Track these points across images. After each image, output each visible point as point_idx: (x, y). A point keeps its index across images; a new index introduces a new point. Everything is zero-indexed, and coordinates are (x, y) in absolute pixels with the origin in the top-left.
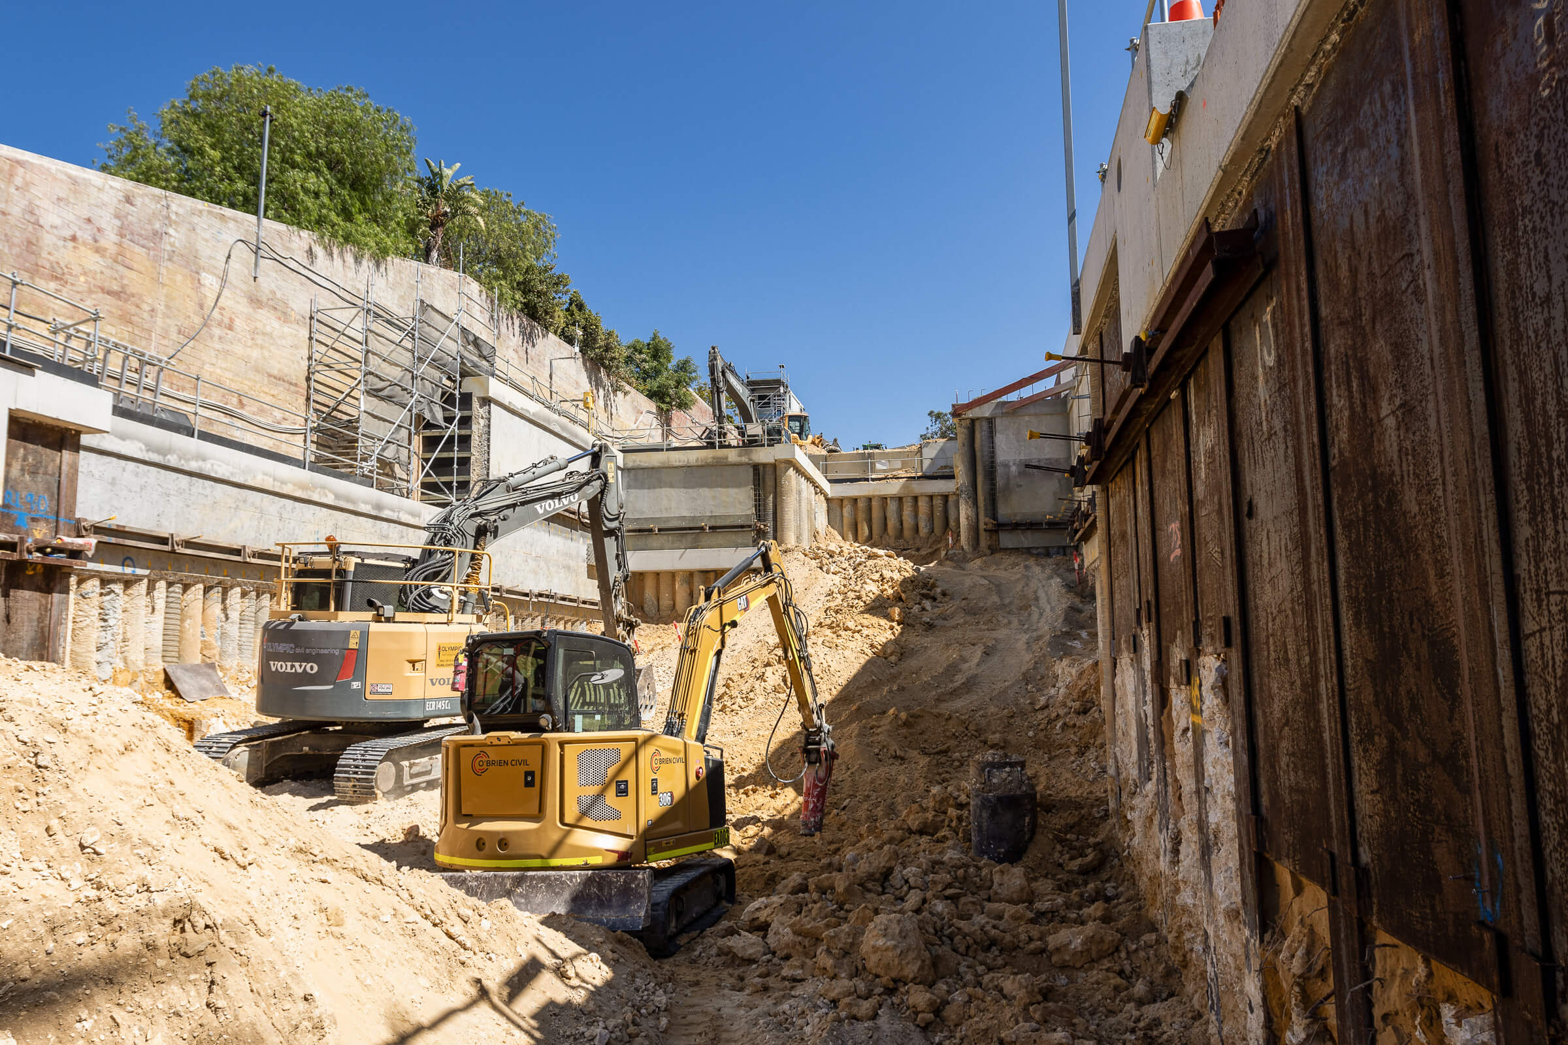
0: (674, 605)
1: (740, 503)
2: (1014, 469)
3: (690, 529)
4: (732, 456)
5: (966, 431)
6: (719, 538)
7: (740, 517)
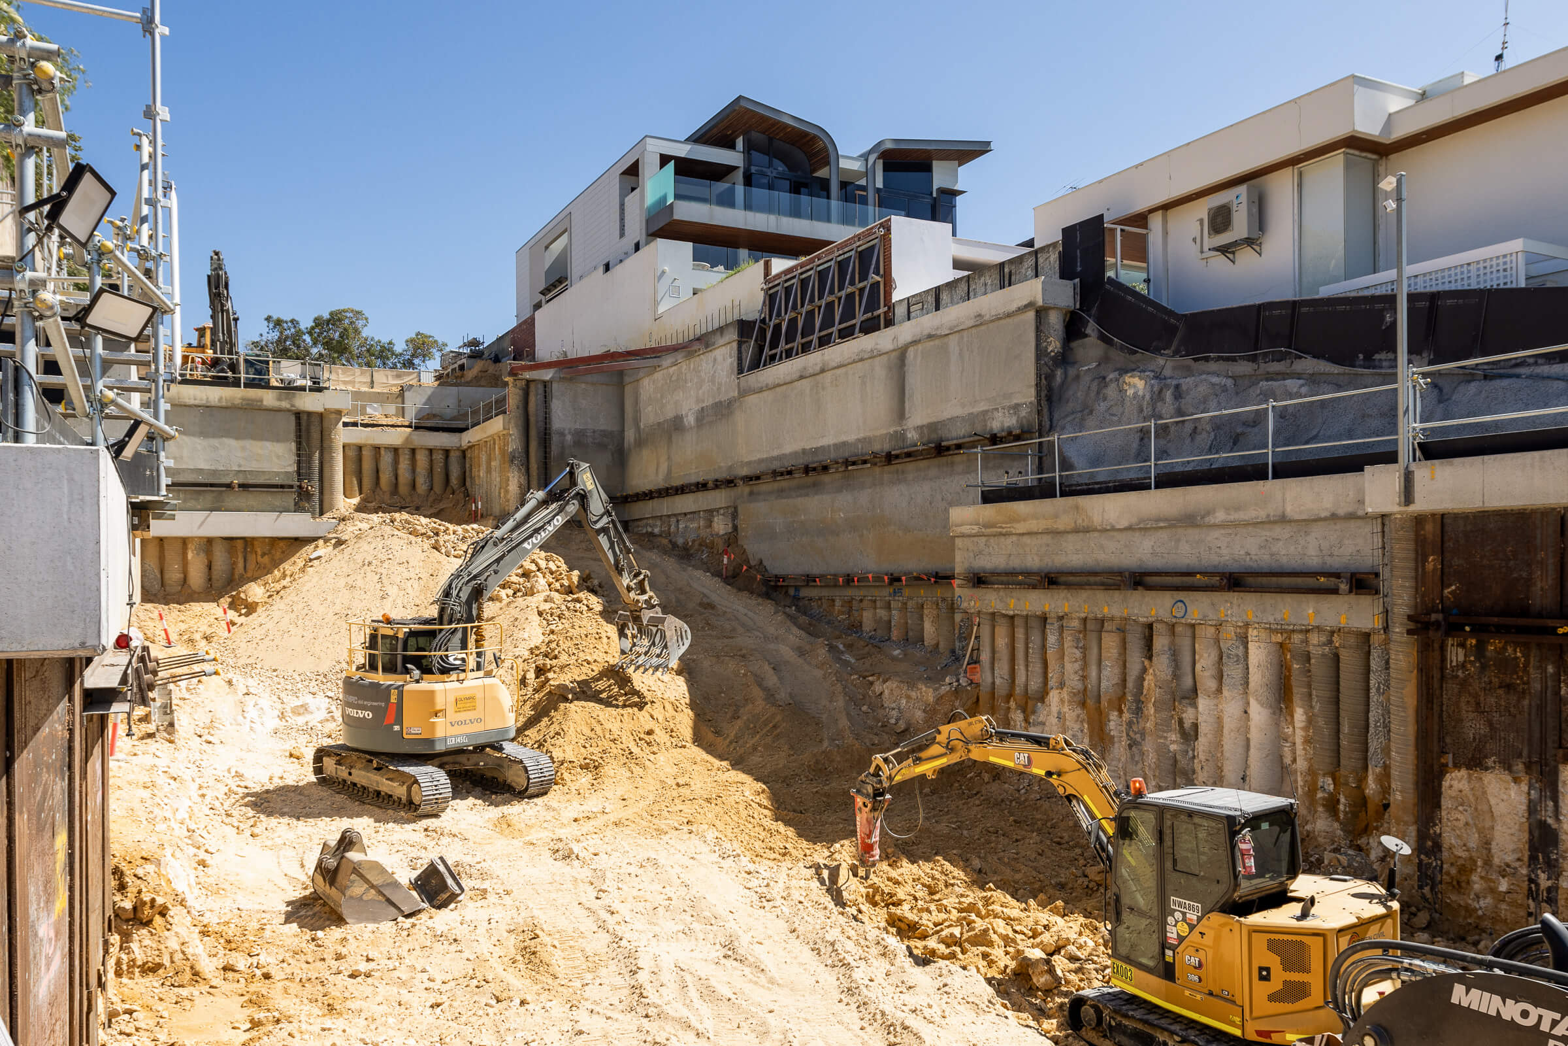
0: (185, 579)
1: (278, 457)
2: (569, 438)
3: (212, 485)
4: (268, 398)
5: (521, 392)
6: (251, 498)
7: (277, 474)
